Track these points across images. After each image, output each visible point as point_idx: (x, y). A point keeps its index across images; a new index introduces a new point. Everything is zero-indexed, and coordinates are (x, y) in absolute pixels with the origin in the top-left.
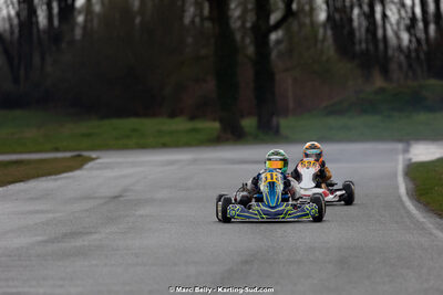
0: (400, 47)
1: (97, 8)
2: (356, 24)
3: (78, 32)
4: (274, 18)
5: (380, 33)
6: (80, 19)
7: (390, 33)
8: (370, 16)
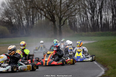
0: (79, 28)
1: (37, 23)
2: (73, 25)
3: (35, 26)
4: (62, 24)
5: (76, 26)
6: (35, 25)
7: (77, 26)
8: (75, 24)
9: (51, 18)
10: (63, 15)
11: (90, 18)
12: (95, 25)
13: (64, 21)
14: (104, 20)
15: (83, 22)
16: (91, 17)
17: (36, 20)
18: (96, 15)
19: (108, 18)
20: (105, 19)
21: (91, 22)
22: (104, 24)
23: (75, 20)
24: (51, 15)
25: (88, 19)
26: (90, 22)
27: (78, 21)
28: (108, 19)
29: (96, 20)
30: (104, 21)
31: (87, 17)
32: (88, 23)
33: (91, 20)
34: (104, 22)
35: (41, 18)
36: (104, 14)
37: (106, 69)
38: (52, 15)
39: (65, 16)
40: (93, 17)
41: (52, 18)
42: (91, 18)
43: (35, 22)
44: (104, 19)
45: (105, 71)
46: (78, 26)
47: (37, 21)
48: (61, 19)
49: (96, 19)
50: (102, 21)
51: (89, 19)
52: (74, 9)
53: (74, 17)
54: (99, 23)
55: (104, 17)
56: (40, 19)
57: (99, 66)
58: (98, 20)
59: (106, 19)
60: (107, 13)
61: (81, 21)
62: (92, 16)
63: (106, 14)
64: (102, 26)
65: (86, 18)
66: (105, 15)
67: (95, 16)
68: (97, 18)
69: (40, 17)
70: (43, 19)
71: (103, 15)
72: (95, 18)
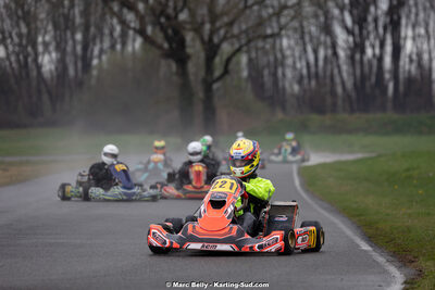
0: (293, 95)
1: (105, 66)
2: (266, 79)
3: (93, 82)
4: (217, 73)
5: (280, 84)
6: (95, 72)
7: (287, 85)
8: (275, 75)
9: (170, 44)
10: (222, 32)
11: (344, 50)
12: (368, 84)
13: (229, 60)
14: (411, 61)
15: (313, 69)
16: (352, 45)
17: (102, 51)
18: (372, 37)
19: (430, 53)
20: (414, 57)
21: (351, 70)
22: (410, 80)
23: (279, 56)
24: (170, 31)
25: (335, 54)
26: (344, 68)
27: (289, 61)
28: (426, 57)
29: (375, 63)
30: (407, 67)
31: (334, 46)
32: (336, 71)
33: (352, 58)
34: (409, 72)
35: (124, 44)
36: (410, 33)
37: (411, 271)
38: (173, 30)
39: (233, 36)
40: (359, 47)
41: (174, 45)
42: (350, 48)
43: (95, 62)
44: (410, 57)
45: (405, 282)
46: (291, 86)
47: (104, 57)
48: (212, 50)
49: (374, 55)
50: (401, 63)
51: (342, 54)
52: (273, 7)
53: (275, 42)
54: (387, 76)
55: (409, 47)
56: (119, 47)
57: (381, 260)
58: (380, 59)
59: (419, 55)
60: (422, 31)
61: (304, 63)
62: (358, 40)
63: (419, 36)
64: (401, 88)
65: (330, 52)
66: (414, 39)
67: (367, 44)
68: (377, 51)
69: (119, 40)
70: (130, 48)
71: (405, 38)
72: (369, 52)
